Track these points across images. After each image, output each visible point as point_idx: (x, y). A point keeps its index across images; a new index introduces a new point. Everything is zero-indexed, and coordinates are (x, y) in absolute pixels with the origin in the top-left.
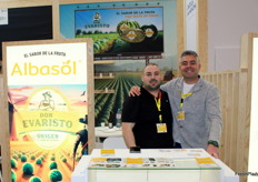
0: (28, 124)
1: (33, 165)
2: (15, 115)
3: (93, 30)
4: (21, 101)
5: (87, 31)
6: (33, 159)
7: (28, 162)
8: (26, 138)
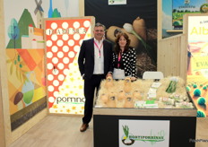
0: (200, 64)
1: (201, 90)
2: (192, 59)
3: (184, 10)
4: (197, 51)
5: (180, 10)
6: (201, 86)
7: (198, 88)
8: (197, 73)
